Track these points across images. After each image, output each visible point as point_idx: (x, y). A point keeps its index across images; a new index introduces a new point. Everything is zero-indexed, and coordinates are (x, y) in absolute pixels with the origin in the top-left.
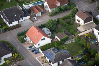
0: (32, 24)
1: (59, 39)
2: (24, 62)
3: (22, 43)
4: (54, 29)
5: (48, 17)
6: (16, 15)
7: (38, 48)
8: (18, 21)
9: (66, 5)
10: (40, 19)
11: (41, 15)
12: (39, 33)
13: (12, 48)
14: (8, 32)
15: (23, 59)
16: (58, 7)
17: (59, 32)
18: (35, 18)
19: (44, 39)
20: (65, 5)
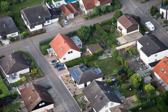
0: (60, 29)
1: (91, 53)
2: (43, 80)
3: (44, 55)
4: (86, 38)
5: (83, 20)
6: (39, 17)
7: (63, 64)
8: (43, 25)
9: (109, 4)
10: (72, 23)
11: (73, 17)
12: (66, 43)
13: (31, 61)
14: (28, 39)
15: (44, 76)
16: (97, 7)
17: (93, 43)
18: (66, 21)
19: (72, 52)
20: (106, 5)
